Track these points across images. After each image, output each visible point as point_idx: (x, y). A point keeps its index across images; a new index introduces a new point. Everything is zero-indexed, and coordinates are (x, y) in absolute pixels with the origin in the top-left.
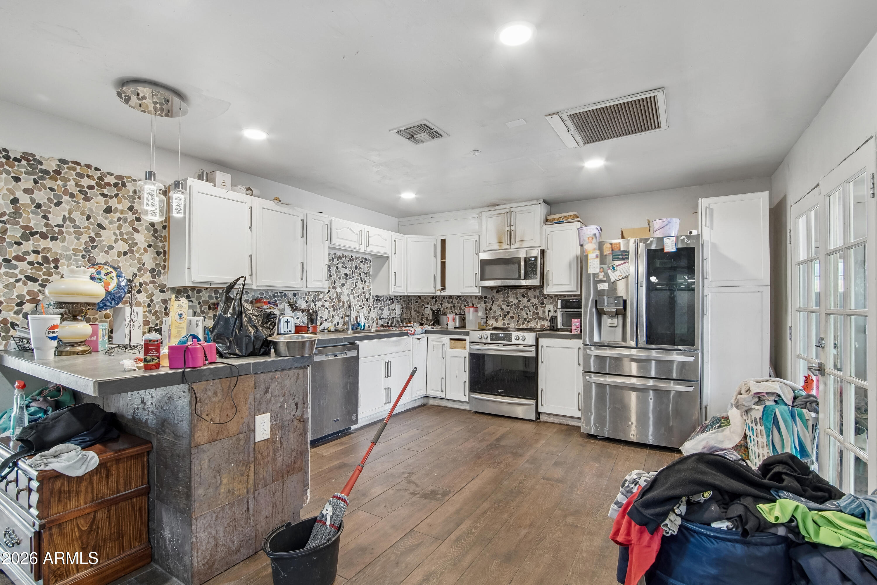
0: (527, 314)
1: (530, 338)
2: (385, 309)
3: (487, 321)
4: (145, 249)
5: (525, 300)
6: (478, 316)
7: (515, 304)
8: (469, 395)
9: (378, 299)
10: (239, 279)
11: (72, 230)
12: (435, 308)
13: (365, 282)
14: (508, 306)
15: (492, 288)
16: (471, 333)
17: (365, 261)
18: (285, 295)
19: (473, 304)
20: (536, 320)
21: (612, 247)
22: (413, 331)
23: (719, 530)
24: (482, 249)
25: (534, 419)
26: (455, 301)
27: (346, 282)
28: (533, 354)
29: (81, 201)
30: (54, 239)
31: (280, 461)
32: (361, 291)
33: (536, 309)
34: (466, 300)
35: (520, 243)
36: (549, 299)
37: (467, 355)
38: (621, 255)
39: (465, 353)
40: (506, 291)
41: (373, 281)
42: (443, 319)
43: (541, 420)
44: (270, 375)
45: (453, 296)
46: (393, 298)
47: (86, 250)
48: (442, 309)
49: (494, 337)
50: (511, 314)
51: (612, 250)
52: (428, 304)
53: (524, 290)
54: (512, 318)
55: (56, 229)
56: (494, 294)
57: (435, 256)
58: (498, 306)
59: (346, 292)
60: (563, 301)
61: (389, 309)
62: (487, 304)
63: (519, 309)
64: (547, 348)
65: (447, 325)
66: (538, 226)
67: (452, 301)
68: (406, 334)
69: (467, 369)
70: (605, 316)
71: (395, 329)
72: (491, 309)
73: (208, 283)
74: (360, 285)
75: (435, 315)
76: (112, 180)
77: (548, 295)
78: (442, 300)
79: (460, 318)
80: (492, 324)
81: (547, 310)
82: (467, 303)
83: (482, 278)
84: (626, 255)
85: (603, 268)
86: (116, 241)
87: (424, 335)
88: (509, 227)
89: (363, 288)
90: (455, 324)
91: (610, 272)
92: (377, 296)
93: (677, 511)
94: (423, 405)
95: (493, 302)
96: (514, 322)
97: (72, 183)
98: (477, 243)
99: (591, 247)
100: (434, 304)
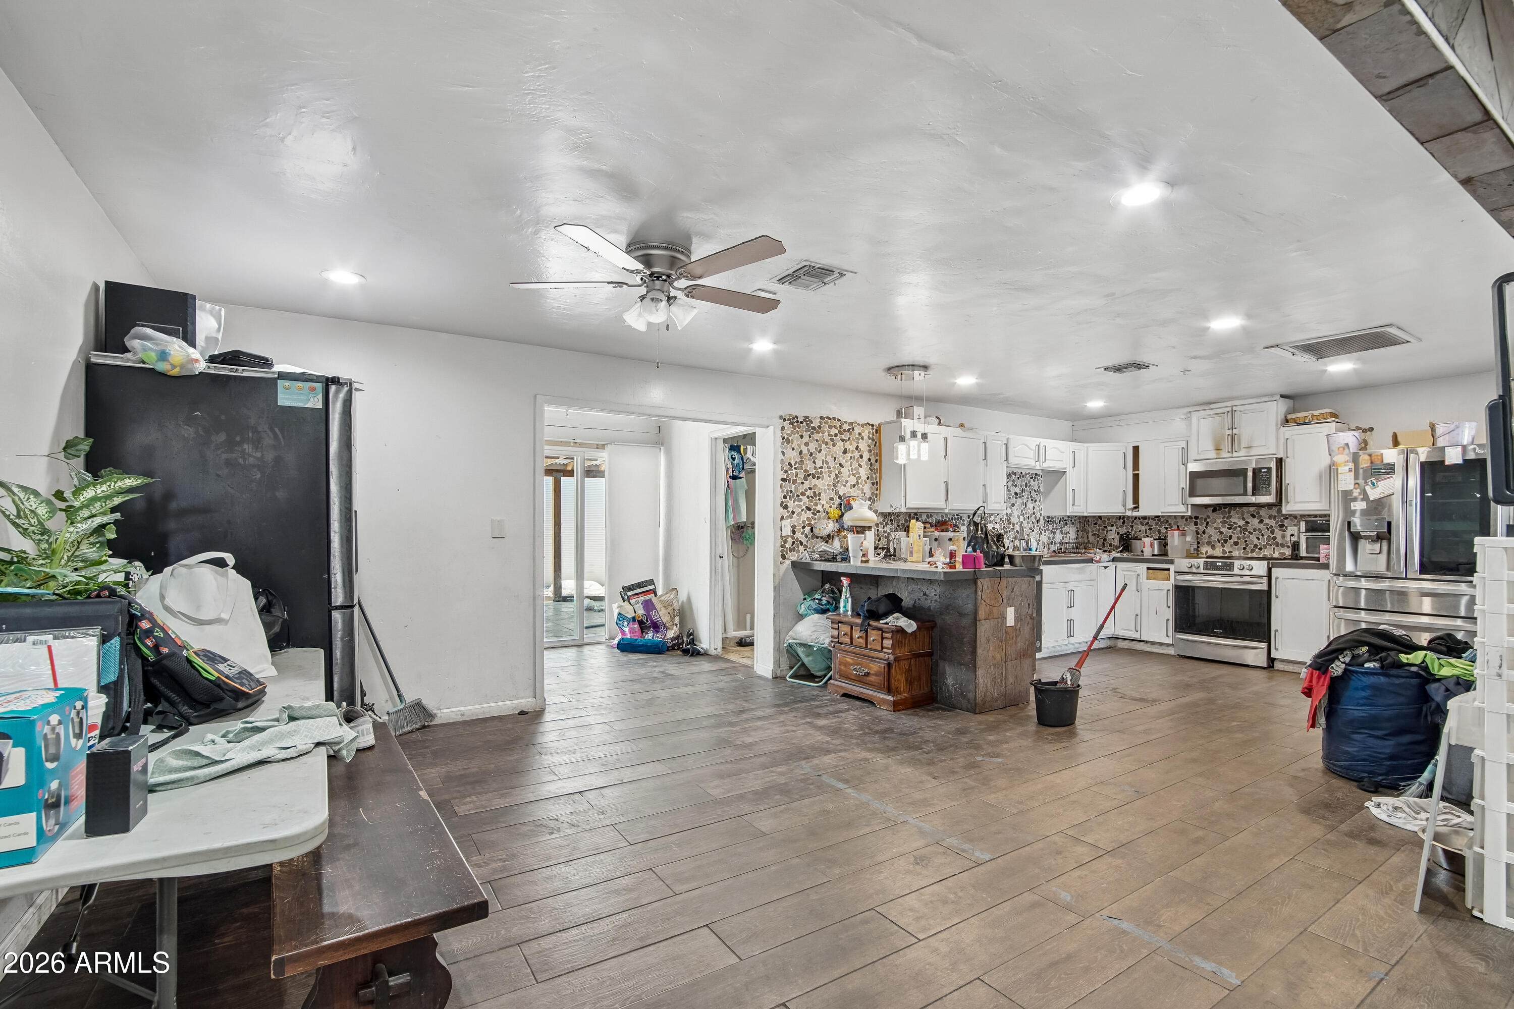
0: (1258, 539)
1: (1260, 568)
2: (1058, 532)
3: (1198, 547)
4: (865, 481)
5: (1256, 521)
6: (1186, 542)
7: (1240, 527)
8: (1174, 637)
9: (1049, 520)
10: (978, 509)
11: (827, 470)
12: (1123, 531)
13: (1036, 501)
14: (1229, 528)
15: (1206, 506)
16: (1176, 560)
17: (1035, 476)
18: (961, 517)
19: (1178, 527)
20: (1273, 547)
21: (1371, 459)
22: (1098, 557)
23: (1369, 668)
24: (1191, 457)
25: (1265, 665)
26: (1151, 522)
27: (1016, 502)
28: (1264, 587)
29: (831, 447)
30: (818, 478)
31: (1019, 644)
32: (1031, 512)
33: (1273, 532)
34: (1167, 522)
35: (1248, 450)
36: (1292, 520)
37: (1171, 588)
38: (1384, 469)
39: (1169, 585)
40: (1227, 510)
41: (1043, 500)
42: (1137, 544)
43: (1276, 668)
44: (1014, 579)
45: (1149, 517)
46: (1067, 518)
47: (834, 485)
48: (1133, 532)
49: (1207, 566)
50: (1234, 539)
51: (1372, 463)
52: (1112, 526)
53: (1254, 508)
54: (1236, 543)
55: (819, 470)
56: (1209, 514)
57: (1125, 468)
58: (1216, 528)
59: (1016, 513)
60: (1307, 522)
61: (1062, 532)
62: (1199, 526)
63: (1247, 533)
64: (1284, 580)
65: (1142, 552)
66: (1273, 428)
67: (1148, 523)
68: (1091, 561)
69: (1171, 603)
70: (1363, 541)
71: (1072, 555)
72: (1204, 532)
73: (916, 509)
74: (1030, 505)
75: (1124, 540)
76: (846, 427)
77: (1290, 515)
78: (1133, 522)
79: (1160, 544)
80: (1207, 552)
81: (1288, 533)
82: (1170, 524)
83: (1192, 494)
84: (1391, 469)
85: (1357, 484)
86: (849, 476)
87: (1111, 563)
88: (1230, 431)
89: (1034, 508)
90: (1153, 550)
91: (1368, 488)
92: (1048, 517)
93: (1342, 660)
94: (1109, 648)
95: (1207, 523)
96: (1238, 549)
97: (826, 434)
98: (1185, 451)
99: (1343, 461)
100: (1121, 527)
